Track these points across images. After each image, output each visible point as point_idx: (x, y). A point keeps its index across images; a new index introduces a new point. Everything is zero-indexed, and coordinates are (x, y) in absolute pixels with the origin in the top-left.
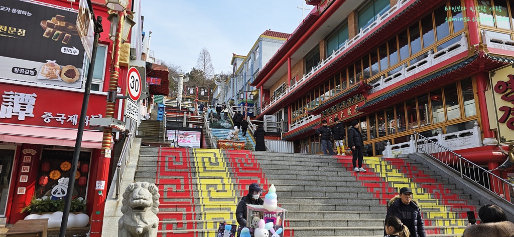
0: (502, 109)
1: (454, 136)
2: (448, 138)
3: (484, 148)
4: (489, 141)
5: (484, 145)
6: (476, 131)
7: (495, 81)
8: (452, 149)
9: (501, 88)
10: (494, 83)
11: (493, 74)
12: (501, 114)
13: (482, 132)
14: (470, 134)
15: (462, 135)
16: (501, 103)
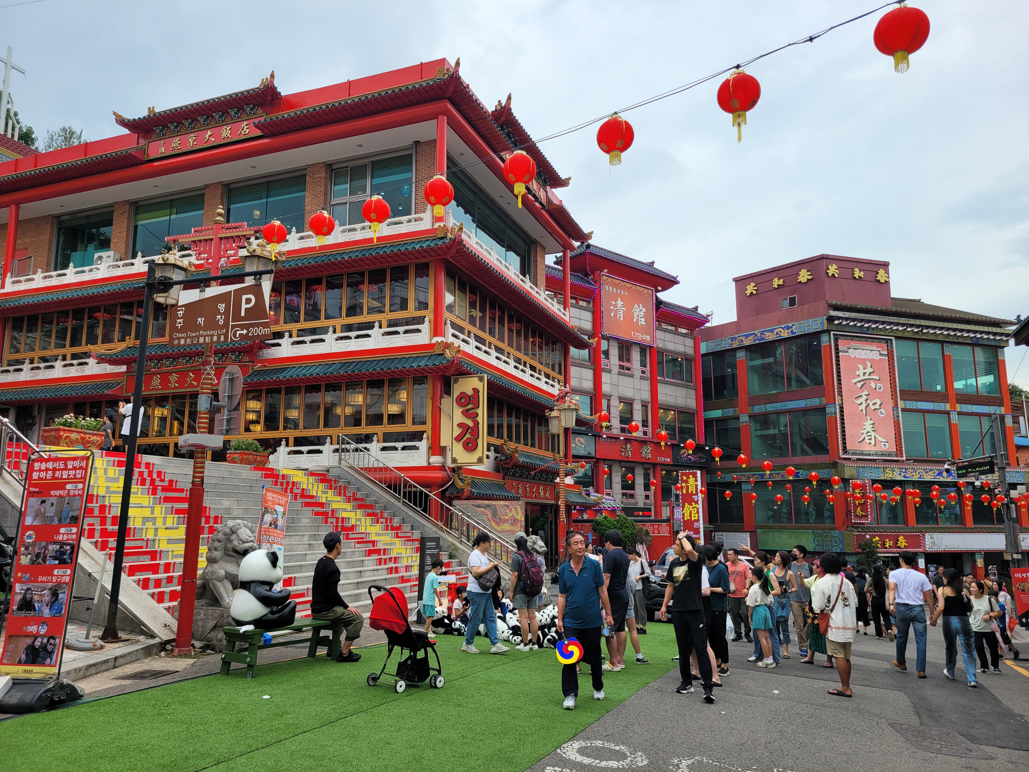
0: (460, 425)
1: (395, 449)
2: (384, 449)
3: (430, 468)
4: (436, 460)
5: (429, 464)
6: (423, 445)
7: (457, 390)
8: (391, 465)
9: (463, 401)
10: (456, 394)
11: (456, 381)
12: (457, 431)
13: (430, 448)
14: (415, 448)
15: (404, 448)
16: (459, 417)
